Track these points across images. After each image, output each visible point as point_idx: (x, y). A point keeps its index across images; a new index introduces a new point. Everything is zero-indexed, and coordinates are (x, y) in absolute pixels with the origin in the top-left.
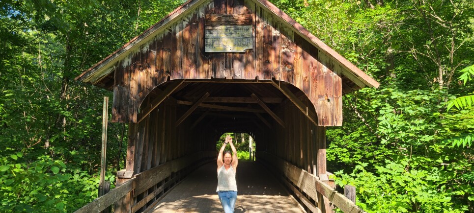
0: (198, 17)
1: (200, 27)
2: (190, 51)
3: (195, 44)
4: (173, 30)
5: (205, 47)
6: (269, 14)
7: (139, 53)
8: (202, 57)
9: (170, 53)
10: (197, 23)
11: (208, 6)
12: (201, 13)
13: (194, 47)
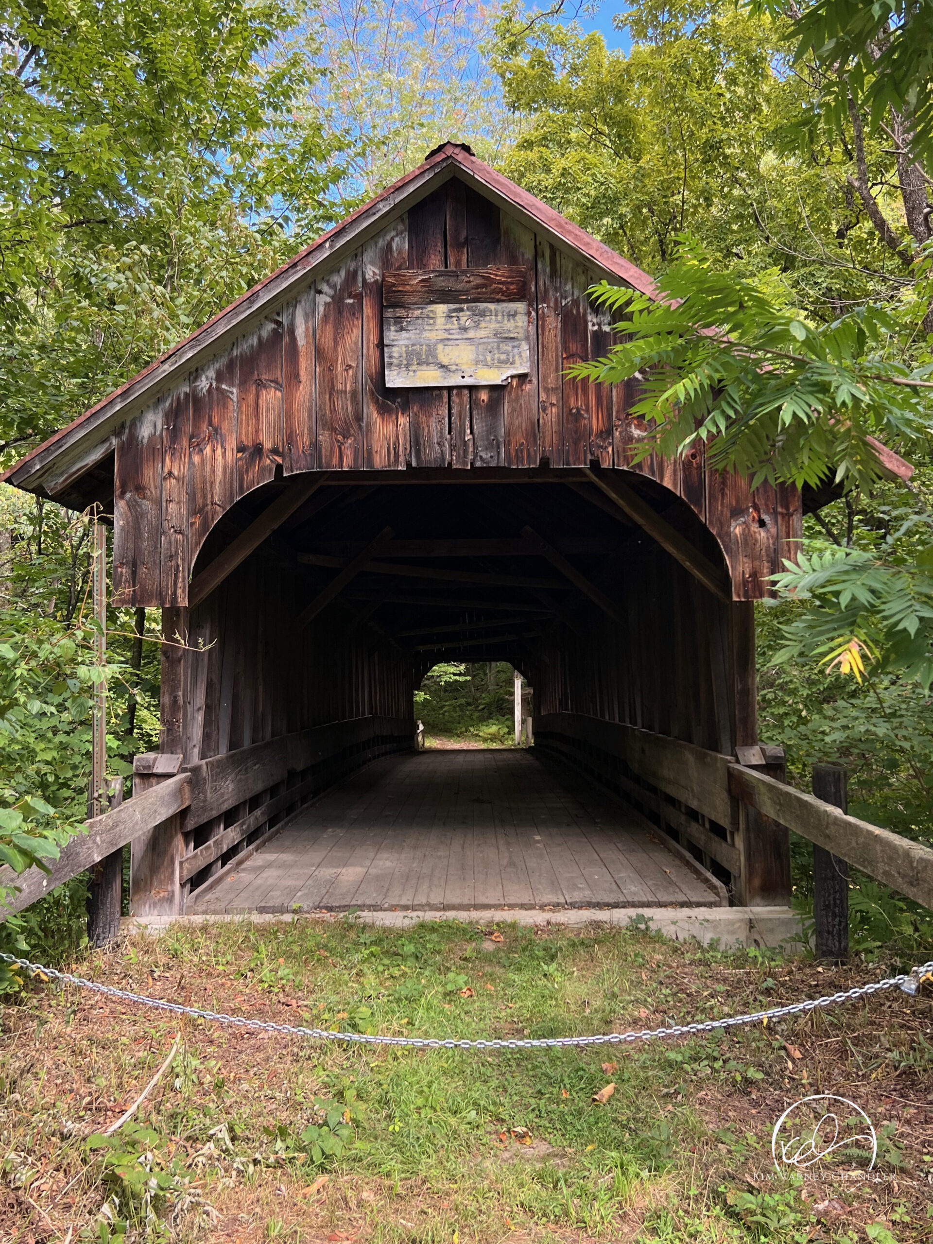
0: (360, 279)
1: (368, 310)
2: (340, 387)
3: (353, 364)
4: (285, 323)
5: (387, 373)
6: (577, 264)
7: (186, 394)
8: (376, 402)
9: (279, 394)
10: (359, 297)
11: (389, 245)
12: (369, 266)
13: (351, 372)
